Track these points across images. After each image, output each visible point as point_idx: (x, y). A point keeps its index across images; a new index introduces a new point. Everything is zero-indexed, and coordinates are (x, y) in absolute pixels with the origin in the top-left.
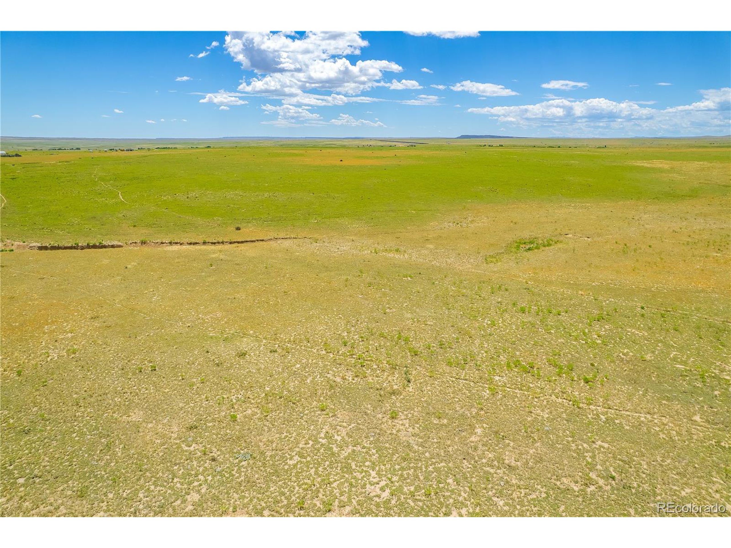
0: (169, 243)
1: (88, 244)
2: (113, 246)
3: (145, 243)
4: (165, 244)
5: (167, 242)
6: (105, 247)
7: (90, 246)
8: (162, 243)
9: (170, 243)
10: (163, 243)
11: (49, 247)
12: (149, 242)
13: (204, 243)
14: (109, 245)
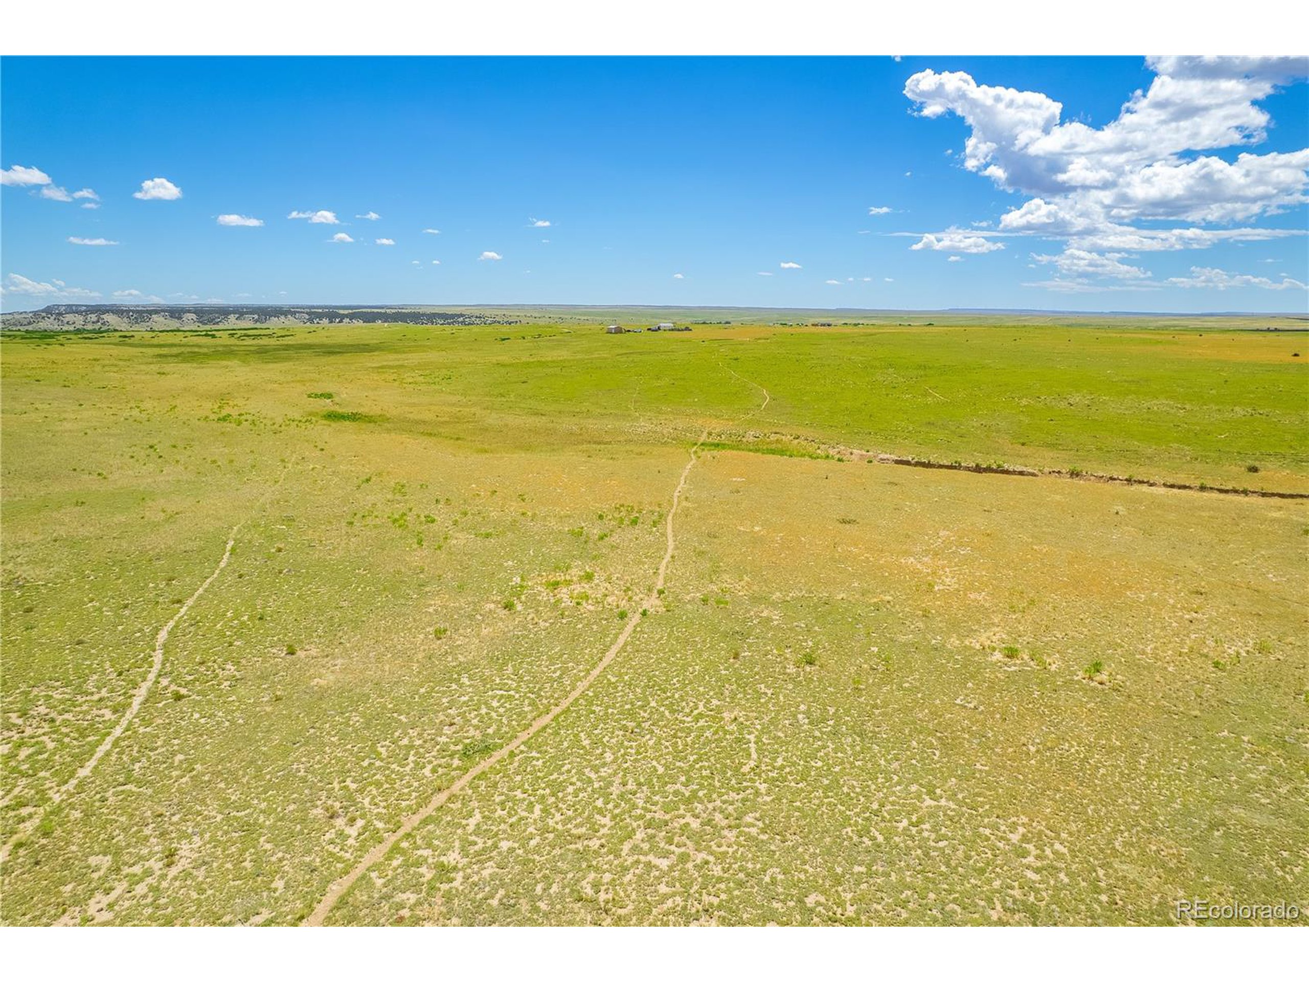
0: (1126, 480)
1: (977, 465)
2: (1021, 473)
3: (1077, 475)
4: (1118, 481)
5: (1120, 477)
6: (1007, 472)
7: (980, 469)
8: (1112, 479)
9: (1129, 481)
10: (1115, 479)
11: (913, 462)
12: (1084, 473)
13: (1203, 488)
14: (1015, 471)
